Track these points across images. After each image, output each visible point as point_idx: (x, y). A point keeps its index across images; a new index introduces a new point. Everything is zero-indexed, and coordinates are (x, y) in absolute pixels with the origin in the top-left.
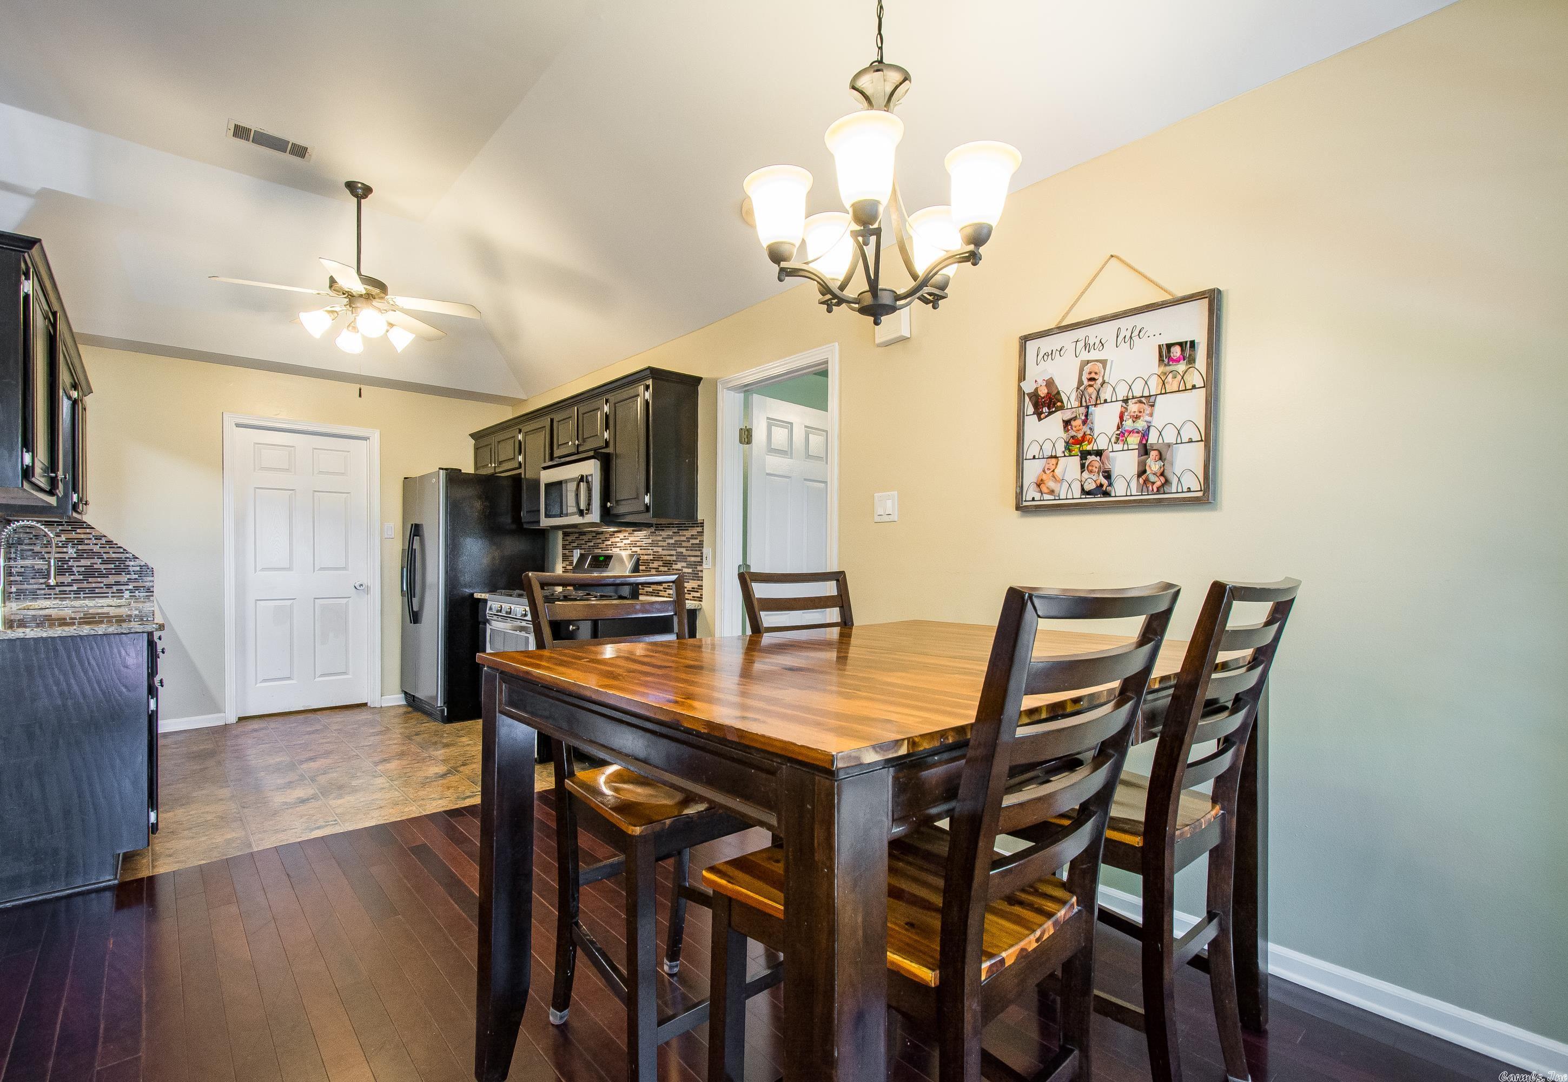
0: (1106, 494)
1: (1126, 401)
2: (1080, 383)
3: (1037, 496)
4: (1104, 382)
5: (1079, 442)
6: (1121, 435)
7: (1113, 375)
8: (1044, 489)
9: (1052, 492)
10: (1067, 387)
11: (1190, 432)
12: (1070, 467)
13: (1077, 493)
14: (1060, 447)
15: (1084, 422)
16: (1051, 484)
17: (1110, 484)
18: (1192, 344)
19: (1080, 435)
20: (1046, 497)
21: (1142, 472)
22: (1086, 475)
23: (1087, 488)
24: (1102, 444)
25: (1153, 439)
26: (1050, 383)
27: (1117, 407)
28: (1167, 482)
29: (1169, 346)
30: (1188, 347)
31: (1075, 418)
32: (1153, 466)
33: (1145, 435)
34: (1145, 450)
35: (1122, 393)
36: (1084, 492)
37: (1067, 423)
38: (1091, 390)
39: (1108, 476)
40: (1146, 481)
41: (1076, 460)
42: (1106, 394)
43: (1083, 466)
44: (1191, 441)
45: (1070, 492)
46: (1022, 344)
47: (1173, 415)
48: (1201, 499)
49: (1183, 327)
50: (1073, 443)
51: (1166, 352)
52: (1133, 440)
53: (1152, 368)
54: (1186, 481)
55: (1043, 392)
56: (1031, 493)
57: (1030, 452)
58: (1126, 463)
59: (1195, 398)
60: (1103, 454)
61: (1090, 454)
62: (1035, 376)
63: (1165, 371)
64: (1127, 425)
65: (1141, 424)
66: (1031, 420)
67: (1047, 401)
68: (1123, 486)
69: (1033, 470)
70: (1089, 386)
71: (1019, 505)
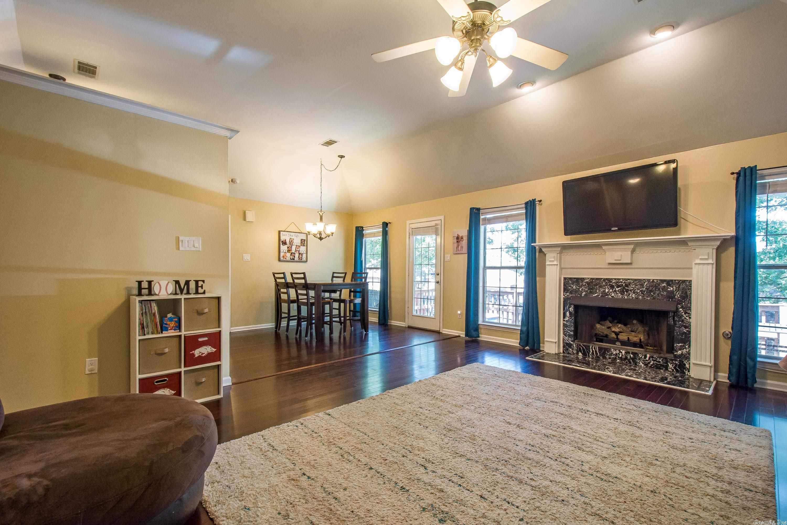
0: (294, 260)
6: (296, 251)
7: (294, 241)
9: (285, 258)
10: (288, 242)
11: (305, 252)
12: (288, 255)
13: (290, 259)
14: (286, 252)
15: (291, 248)
21: (299, 257)
22: (291, 256)
24: (293, 252)
25: (300, 252)
26: (285, 240)
27: (295, 246)
28: (302, 259)
30: (304, 240)
32: (300, 256)
33: (299, 251)
34: (300, 254)
35: (296, 244)
37: (288, 247)
39: (294, 257)
41: (290, 254)
42: (294, 244)
45: (288, 259)
46: (279, 232)
47: (303, 249)
48: (307, 261)
49: (304, 237)
50: (289, 251)
51: (302, 240)
52: (298, 252)
53: (300, 242)
54: (304, 259)
55: (284, 241)
56: (282, 258)
57: (282, 251)
58: (297, 255)
59: (305, 247)
60: (294, 253)
61: (292, 253)
62: (283, 238)
63: (301, 243)
64: (297, 249)
65: (298, 250)
66: (281, 245)
67: (284, 243)
68: (296, 259)
69: (282, 254)
70: (291, 242)
71: (279, 260)
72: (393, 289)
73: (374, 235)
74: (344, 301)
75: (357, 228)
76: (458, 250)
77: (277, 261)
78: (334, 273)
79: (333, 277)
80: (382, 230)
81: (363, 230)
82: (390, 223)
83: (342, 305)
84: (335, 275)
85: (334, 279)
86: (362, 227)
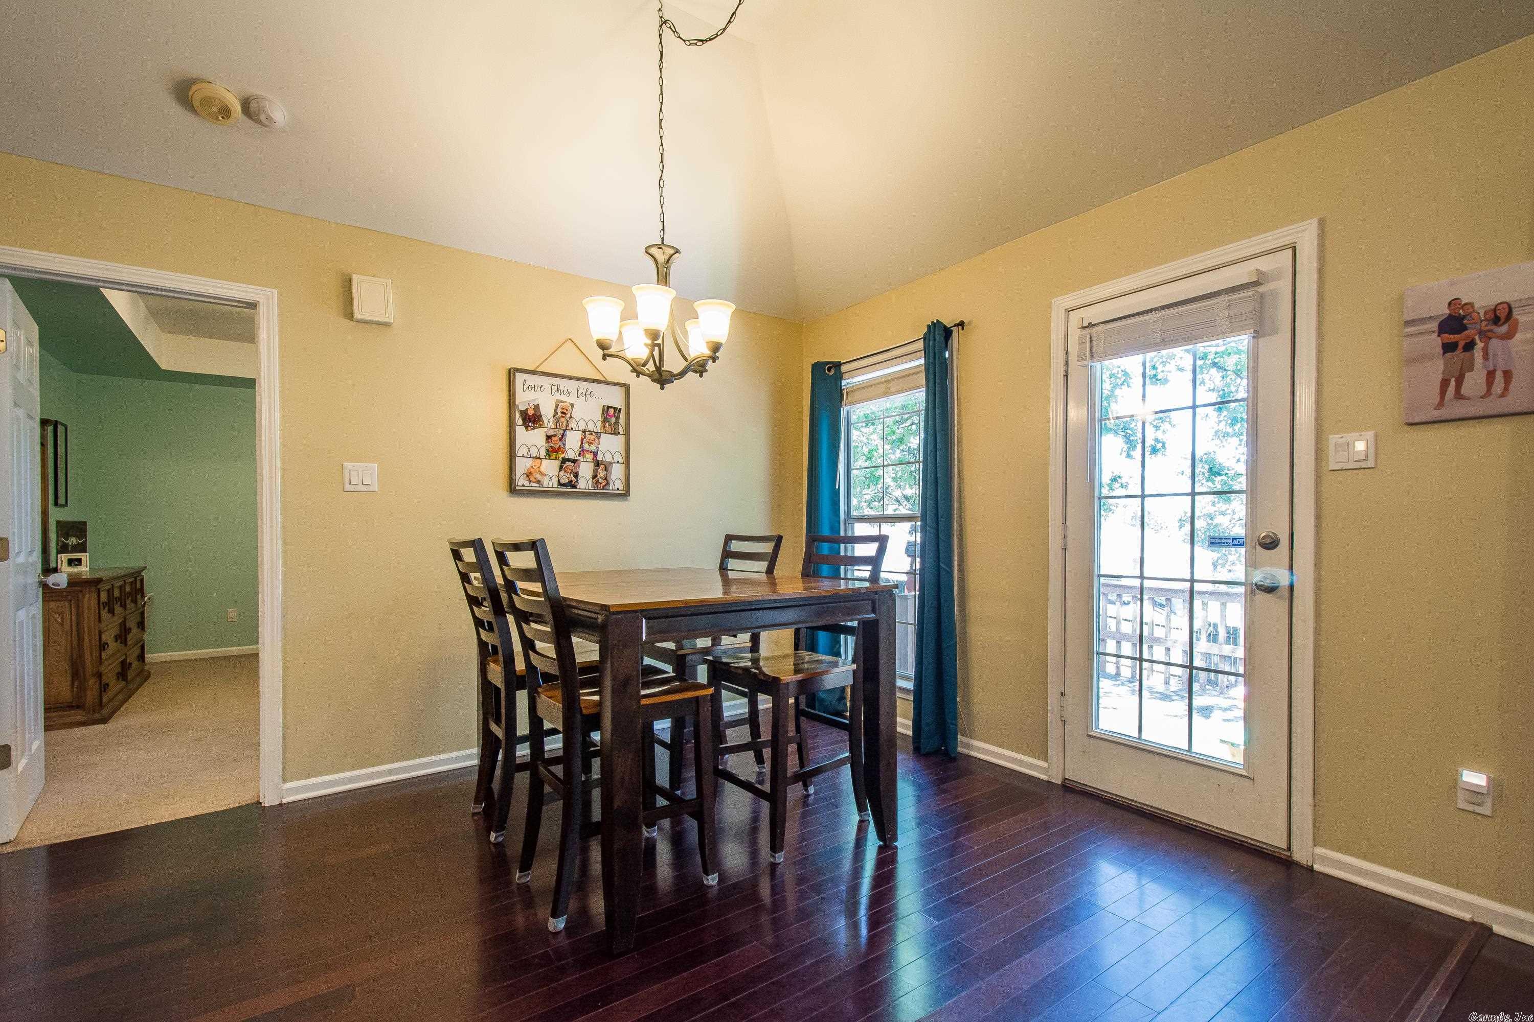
0: (574, 487)
1: (584, 431)
2: (556, 413)
3: (527, 483)
4: (571, 417)
5: (556, 451)
6: (582, 452)
7: (576, 413)
8: (532, 479)
9: (538, 482)
10: (547, 412)
11: (618, 458)
12: (550, 467)
13: (556, 484)
14: (543, 453)
15: (560, 439)
16: (538, 476)
17: (577, 481)
18: (620, 409)
19: (557, 447)
20: (533, 484)
21: (595, 476)
22: (562, 473)
23: (562, 481)
24: (571, 455)
25: (600, 457)
26: (537, 408)
27: (579, 435)
28: (608, 484)
29: (609, 407)
30: (617, 411)
31: (555, 436)
32: (601, 473)
33: (595, 454)
34: (598, 464)
35: (582, 426)
36: (560, 484)
37: (549, 438)
38: (562, 419)
39: (576, 475)
40: (597, 482)
41: (556, 464)
42: (573, 424)
43: (561, 468)
44: (618, 462)
45: (550, 483)
46: (512, 373)
47: (610, 446)
48: (625, 495)
49: (615, 399)
50: (552, 452)
51: (606, 409)
52: (589, 457)
53: (598, 417)
54: (617, 484)
55: (531, 412)
56: (521, 482)
57: (521, 451)
58: (586, 469)
59: (621, 439)
60: (574, 461)
61: (564, 460)
62: (524, 399)
63: (605, 421)
64: (586, 446)
65: (593, 448)
66: (520, 430)
67: (532, 419)
68: (584, 484)
69: (522, 465)
70: (563, 414)
71: (513, 490)
72: (974, 607)
73: (887, 387)
74: (771, 685)
75: (818, 369)
76: (1458, 395)
77: (504, 494)
78: (729, 538)
79: (727, 554)
80: (922, 361)
81: (839, 376)
82: (961, 324)
83: (765, 702)
84: (735, 546)
85: (732, 563)
86: (838, 365)
